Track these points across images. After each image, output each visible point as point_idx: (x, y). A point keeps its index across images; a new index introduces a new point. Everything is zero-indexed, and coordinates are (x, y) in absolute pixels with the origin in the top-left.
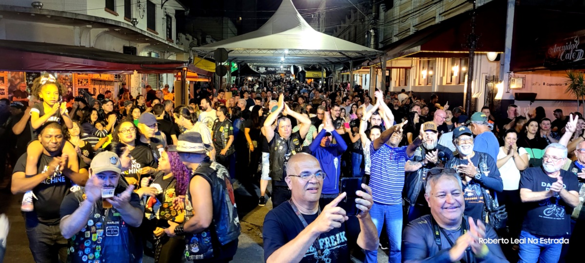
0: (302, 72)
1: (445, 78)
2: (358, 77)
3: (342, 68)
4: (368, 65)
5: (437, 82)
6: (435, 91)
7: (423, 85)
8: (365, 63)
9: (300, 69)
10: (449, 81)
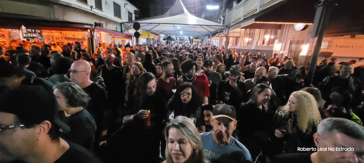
0: (192, 39)
1: (259, 42)
2: (215, 42)
3: (207, 38)
4: (219, 35)
5: (255, 44)
6: (253, 49)
7: (245, 45)
8: (217, 34)
9: (191, 38)
10: (262, 43)
